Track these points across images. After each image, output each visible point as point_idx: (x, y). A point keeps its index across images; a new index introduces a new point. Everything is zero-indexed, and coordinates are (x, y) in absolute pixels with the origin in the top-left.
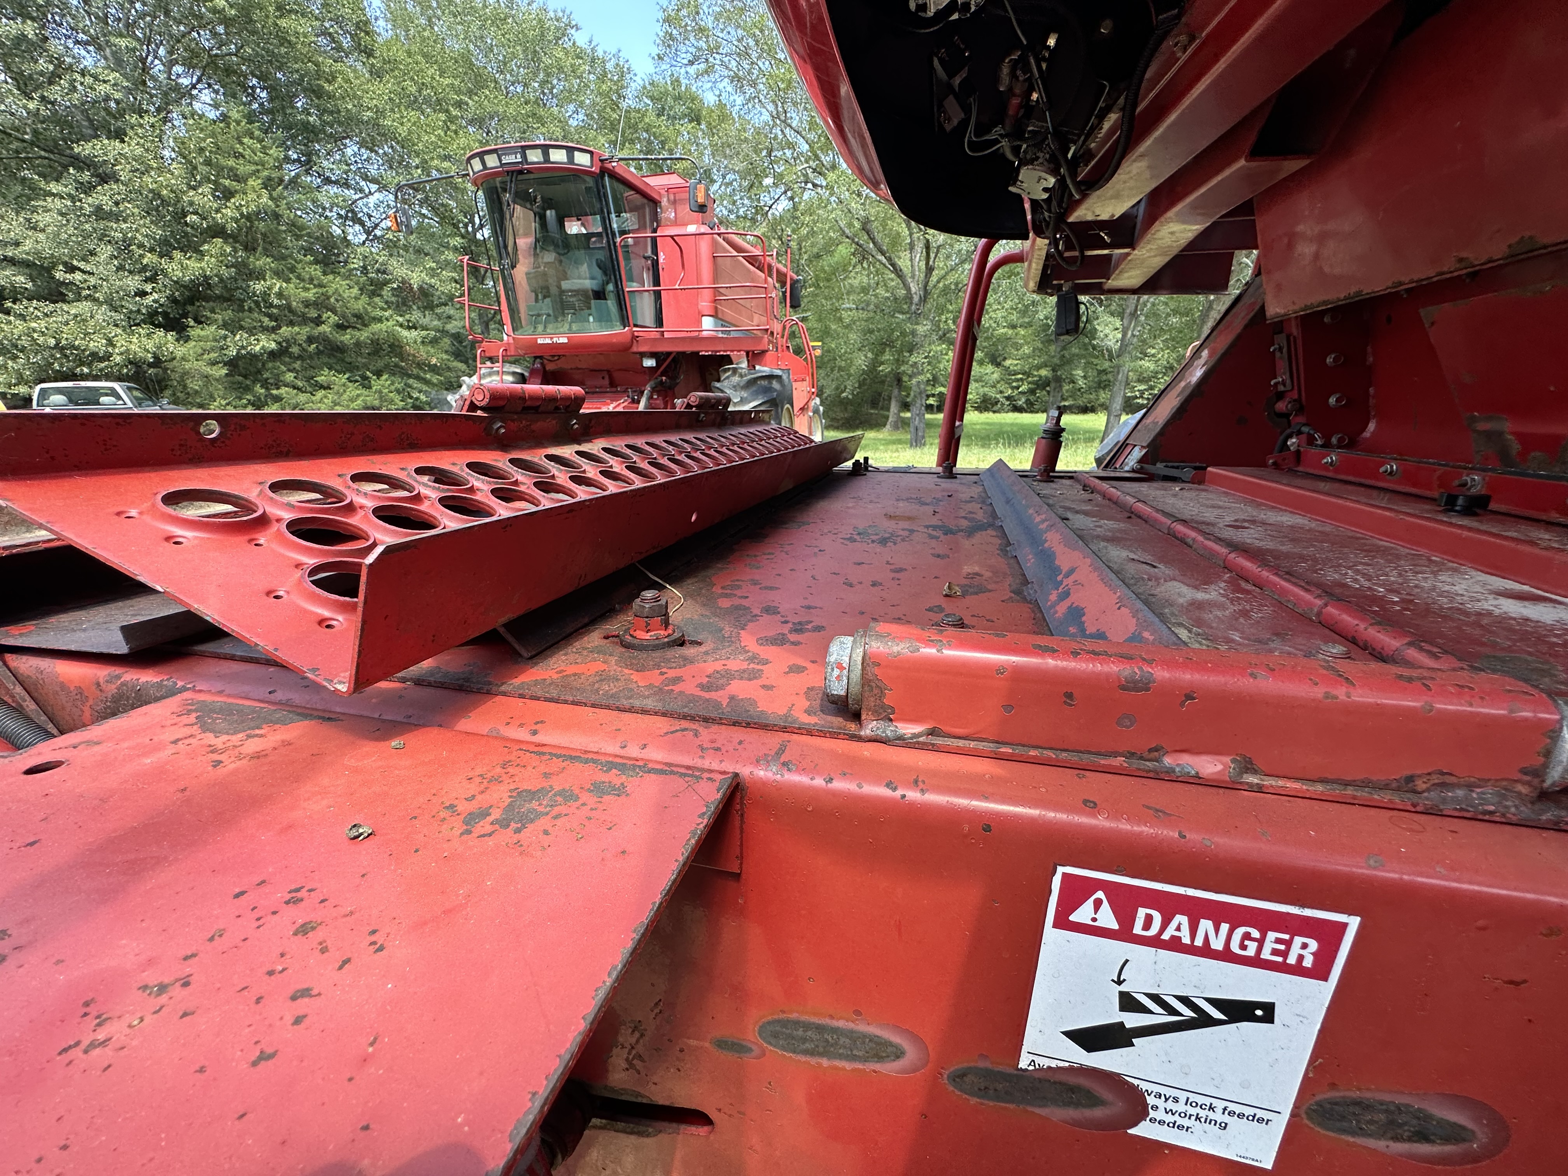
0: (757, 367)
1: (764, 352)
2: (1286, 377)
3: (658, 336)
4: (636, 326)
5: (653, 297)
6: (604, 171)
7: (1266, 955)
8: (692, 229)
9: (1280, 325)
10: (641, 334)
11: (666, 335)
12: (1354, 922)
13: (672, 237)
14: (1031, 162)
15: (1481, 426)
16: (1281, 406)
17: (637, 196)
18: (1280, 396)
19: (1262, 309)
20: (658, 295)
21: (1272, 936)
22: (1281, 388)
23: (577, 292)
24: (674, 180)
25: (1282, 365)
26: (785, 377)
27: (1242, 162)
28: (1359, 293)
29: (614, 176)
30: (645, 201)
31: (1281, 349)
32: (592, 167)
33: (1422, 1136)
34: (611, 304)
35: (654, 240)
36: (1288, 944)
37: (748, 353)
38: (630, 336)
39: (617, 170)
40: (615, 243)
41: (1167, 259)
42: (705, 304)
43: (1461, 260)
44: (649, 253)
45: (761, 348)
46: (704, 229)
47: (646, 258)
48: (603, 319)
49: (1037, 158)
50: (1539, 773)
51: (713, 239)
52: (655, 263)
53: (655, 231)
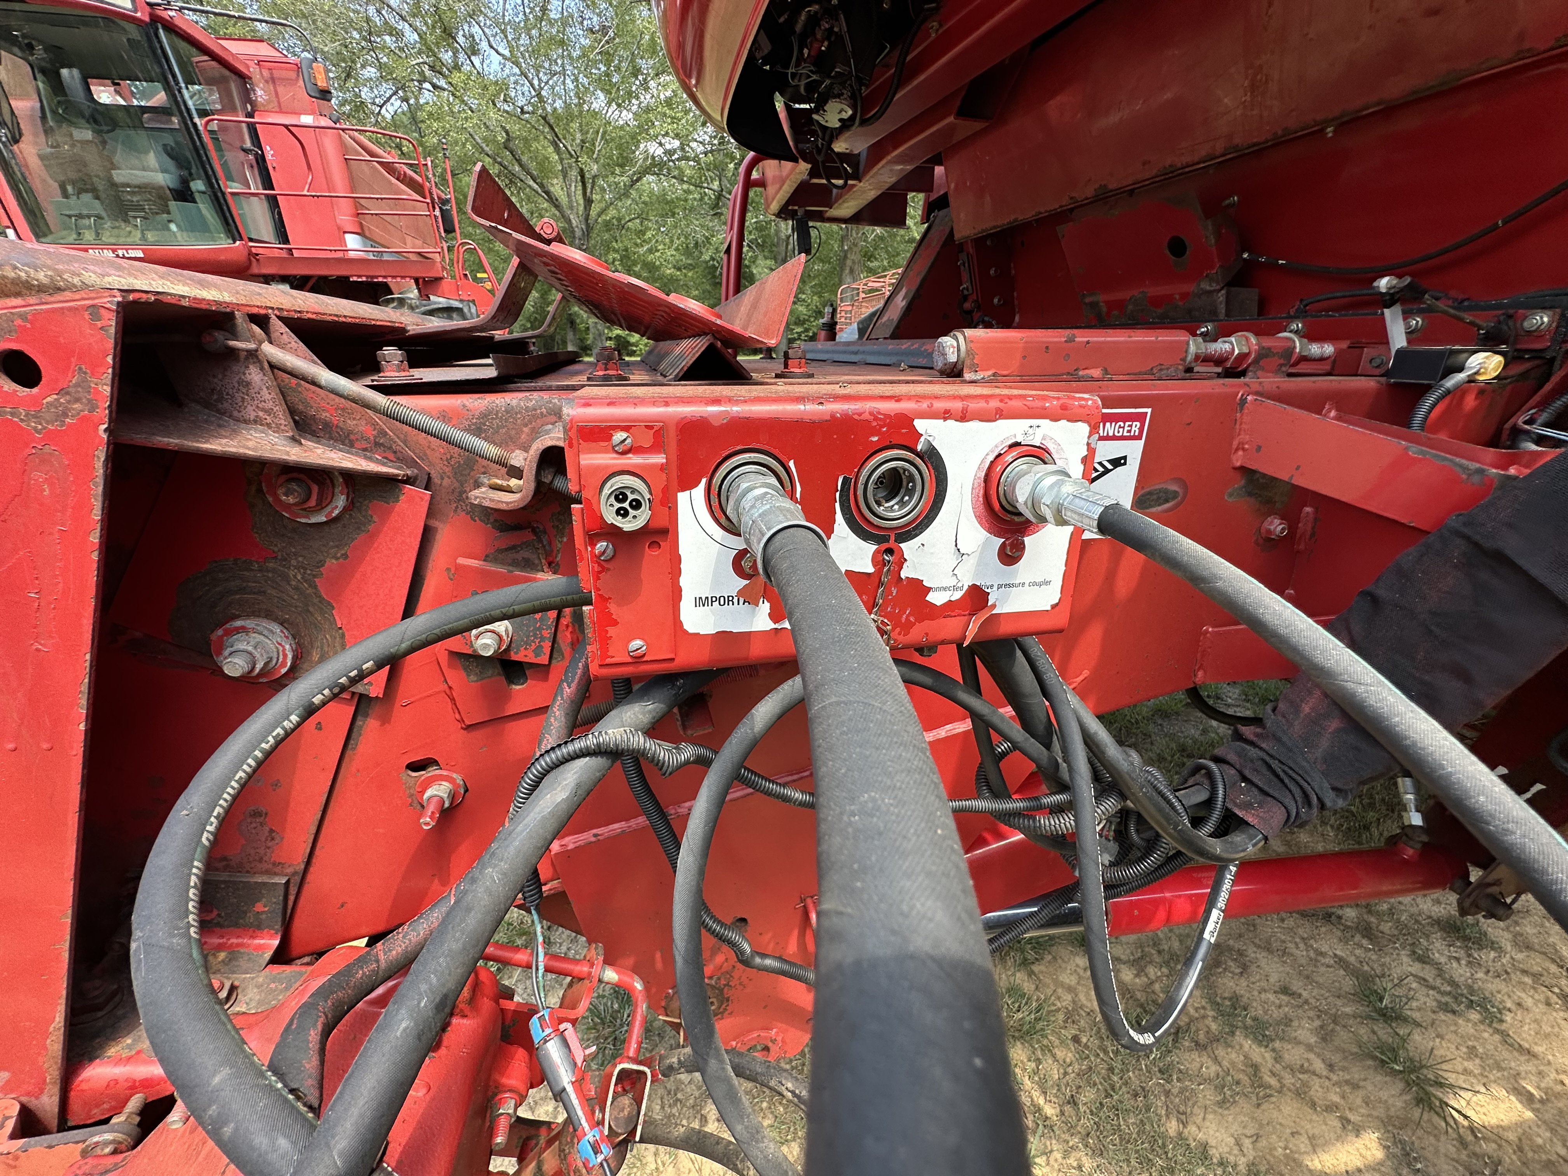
0: (432, 297)
1: (438, 279)
2: (968, 284)
3: (284, 254)
4: (251, 240)
5: (266, 205)
6: (155, 20)
7: (1125, 434)
8: (307, 119)
9: (961, 247)
10: (260, 251)
11: (296, 254)
12: (1149, 410)
13: (286, 126)
14: (838, 96)
15: (1087, 300)
16: (967, 306)
17: (213, 63)
18: (965, 298)
19: (951, 233)
20: (273, 201)
21: (1127, 424)
22: (966, 292)
23: (142, 188)
24: (264, 50)
25: (965, 276)
26: (466, 310)
27: (951, 119)
28: (1016, 220)
29: (171, 28)
30: (227, 73)
31: (964, 264)
32: (136, 11)
33: (1167, 501)
34: (205, 208)
35: (253, 130)
36: (1130, 426)
37: (417, 281)
38: (246, 253)
39: (178, 22)
40: (195, 125)
41: (879, 192)
42: (345, 218)
43: (1072, 198)
44: (248, 144)
45: (433, 274)
46: (324, 122)
47: (246, 151)
48: (196, 227)
49: (842, 94)
50: (1184, 360)
51: (340, 135)
52: (261, 160)
53: (250, 115)
